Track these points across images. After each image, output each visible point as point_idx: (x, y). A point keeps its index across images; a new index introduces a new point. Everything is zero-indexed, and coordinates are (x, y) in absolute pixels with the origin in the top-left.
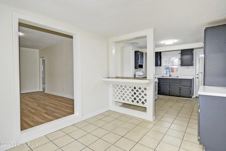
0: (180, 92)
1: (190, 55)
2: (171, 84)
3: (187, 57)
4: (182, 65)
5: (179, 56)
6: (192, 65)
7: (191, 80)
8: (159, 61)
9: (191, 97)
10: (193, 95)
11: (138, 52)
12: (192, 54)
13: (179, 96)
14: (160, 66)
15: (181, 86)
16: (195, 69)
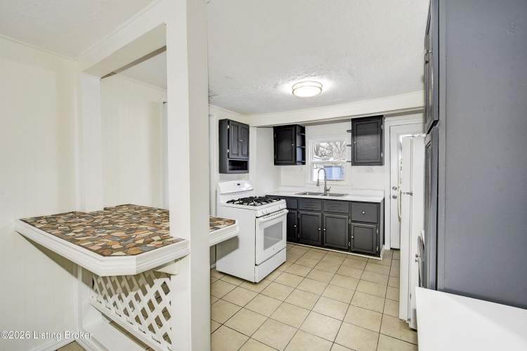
0: (350, 239)
1: (376, 136)
2: (325, 215)
3: (367, 141)
4: (355, 162)
5: (347, 139)
6: (380, 162)
7: (378, 204)
8: (299, 151)
9: (378, 254)
10: (384, 243)
11: (229, 121)
12: (380, 132)
13: (346, 248)
14: (304, 163)
15: (353, 221)
16: (388, 174)
